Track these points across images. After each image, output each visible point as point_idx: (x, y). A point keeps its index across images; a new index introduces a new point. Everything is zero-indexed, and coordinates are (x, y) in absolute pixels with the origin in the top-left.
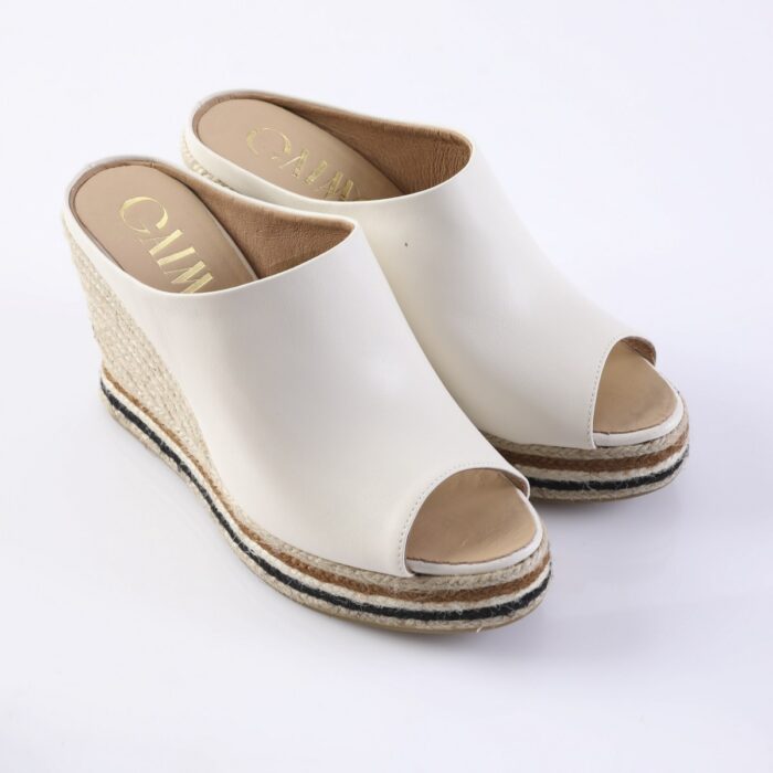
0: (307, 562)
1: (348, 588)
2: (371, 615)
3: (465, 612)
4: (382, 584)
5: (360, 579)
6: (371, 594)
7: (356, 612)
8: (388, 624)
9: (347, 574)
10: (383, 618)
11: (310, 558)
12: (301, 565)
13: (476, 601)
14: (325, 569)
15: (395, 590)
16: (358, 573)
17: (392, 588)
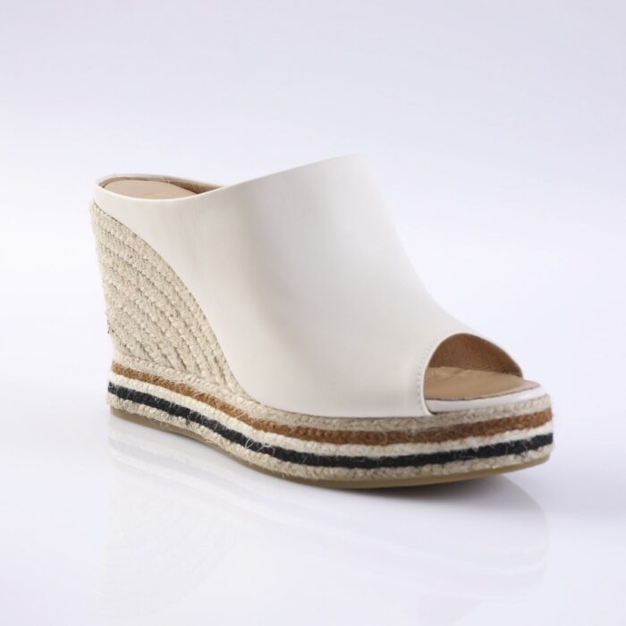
0: (323, 428)
1: (366, 444)
2: (388, 470)
3: (481, 449)
4: (401, 428)
5: (379, 429)
6: (388, 443)
7: (373, 471)
8: (405, 476)
9: (365, 427)
10: (399, 470)
11: (327, 421)
12: (318, 434)
13: (492, 434)
14: (343, 429)
15: (413, 431)
16: (375, 422)
17: (409, 431)
